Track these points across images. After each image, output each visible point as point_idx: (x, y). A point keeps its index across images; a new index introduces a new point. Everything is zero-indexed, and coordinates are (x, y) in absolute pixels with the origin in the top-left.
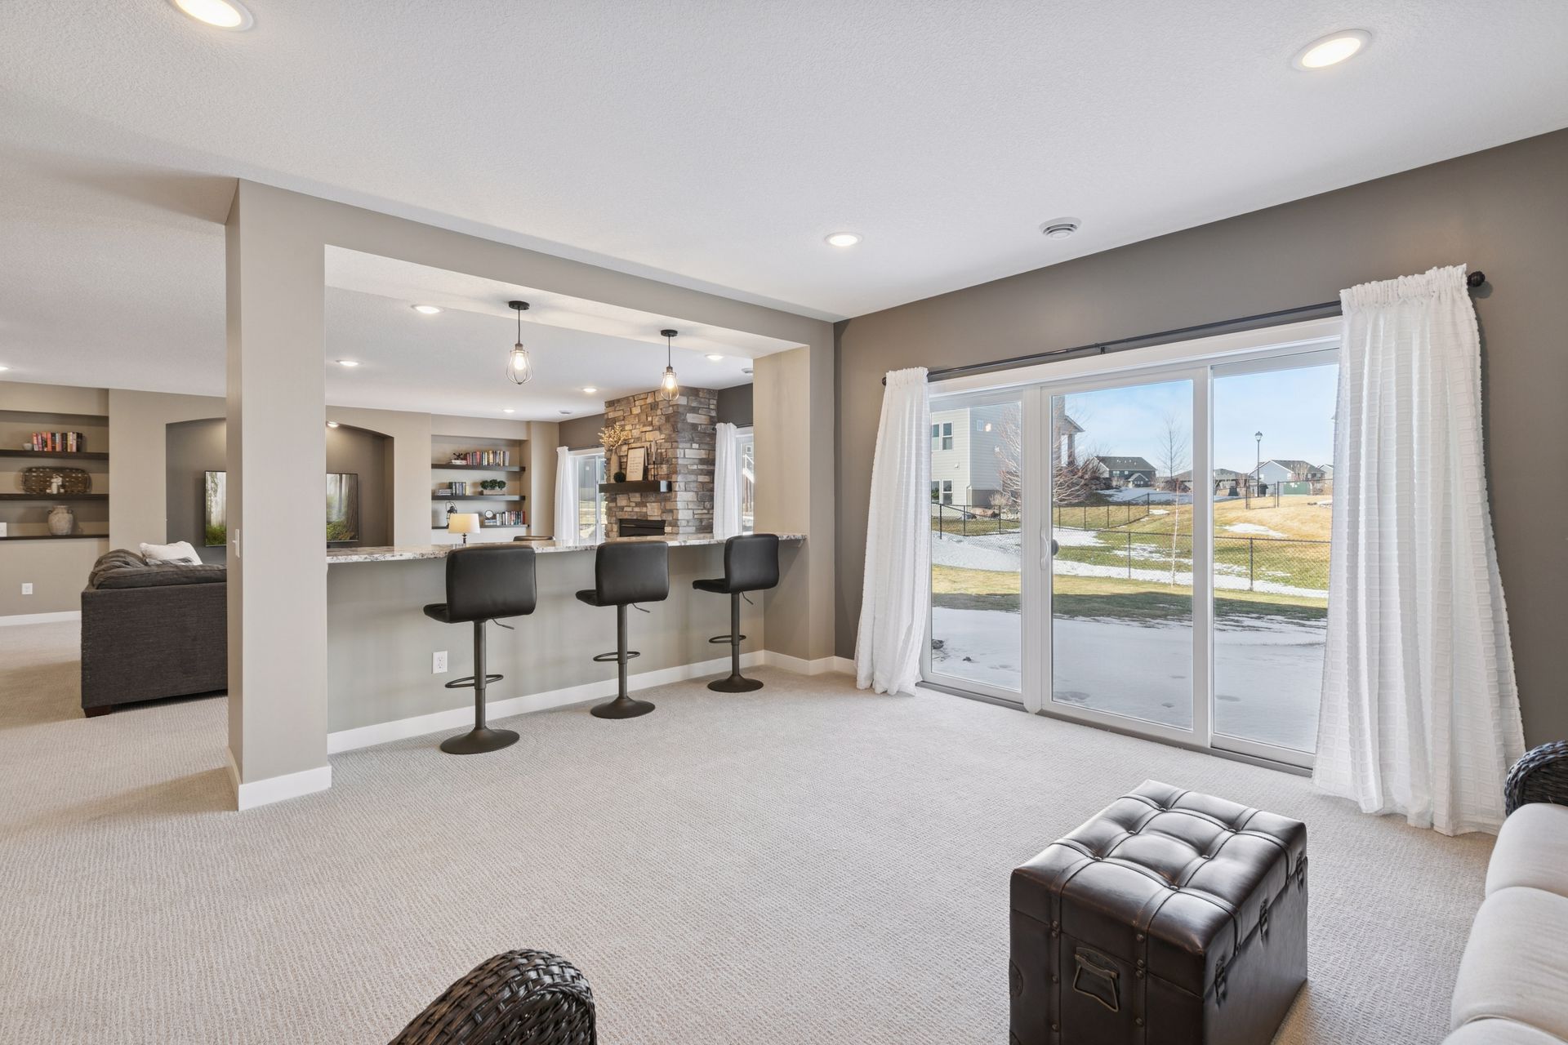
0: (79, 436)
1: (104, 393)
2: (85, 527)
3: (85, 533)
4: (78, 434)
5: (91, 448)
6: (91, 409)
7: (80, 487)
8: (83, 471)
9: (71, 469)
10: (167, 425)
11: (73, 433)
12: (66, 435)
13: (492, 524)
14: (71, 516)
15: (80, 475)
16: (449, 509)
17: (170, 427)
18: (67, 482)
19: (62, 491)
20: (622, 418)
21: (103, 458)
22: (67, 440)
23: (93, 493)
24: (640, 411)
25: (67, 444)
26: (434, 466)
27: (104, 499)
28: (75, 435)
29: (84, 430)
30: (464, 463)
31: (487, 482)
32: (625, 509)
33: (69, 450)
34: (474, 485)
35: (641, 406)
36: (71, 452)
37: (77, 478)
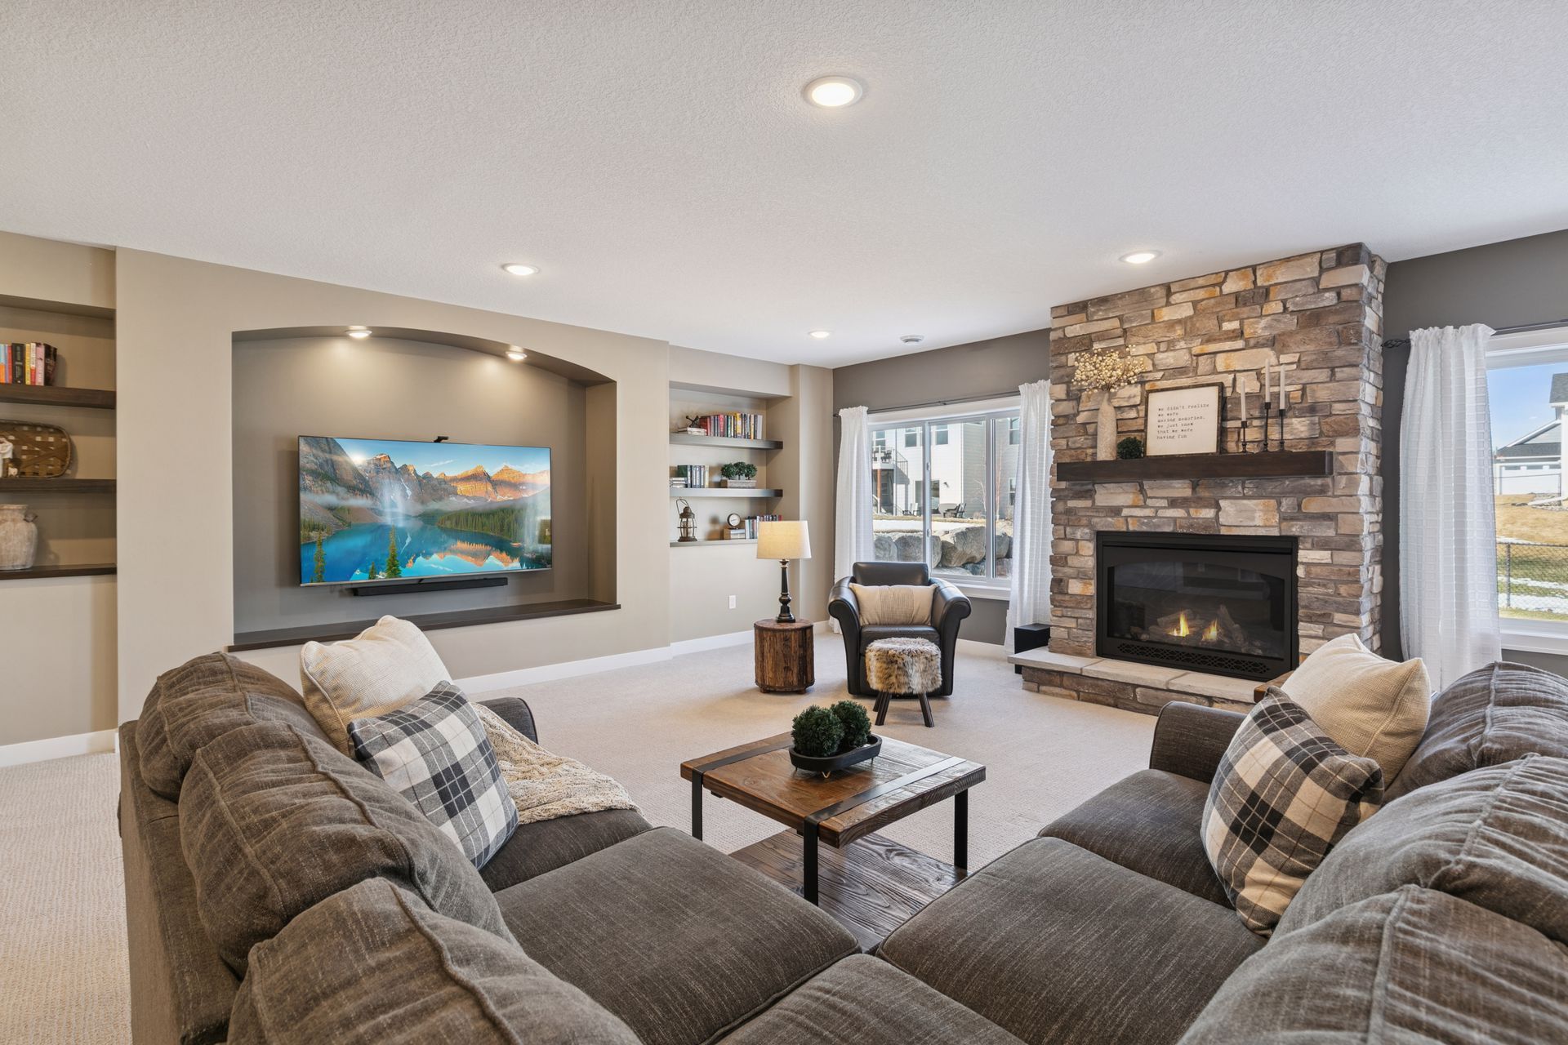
0: (50, 353)
1: (107, 256)
2: (64, 551)
3: (64, 562)
4: (48, 348)
5: (75, 379)
6: (79, 293)
7: (53, 464)
8: (58, 431)
9: (33, 426)
10: (234, 334)
11: (38, 345)
12: (22, 347)
13: (738, 537)
14: (33, 526)
15: (51, 439)
16: (681, 511)
17: (239, 338)
18: (24, 453)
19: (13, 471)
20: (1119, 332)
21: (104, 403)
22: (23, 359)
23: (79, 476)
24: (1190, 312)
25: (23, 368)
27: (105, 491)
28: (42, 350)
29: (59, 341)
31: (731, 466)
32: (1125, 512)
33: (28, 382)
34: (712, 471)
35: (1195, 303)
36: (33, 386)
37: (45, 445)
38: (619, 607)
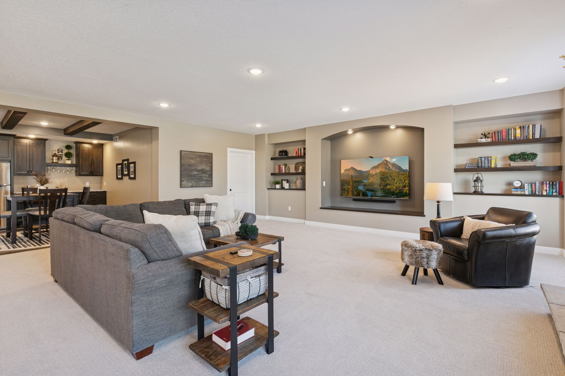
1: (305, 129)
10: (321, 140)
11: (302, 148)
13: (519, 193)
14: (302, 181)
16: (475, 179)
18: (302, 168)
19: (301, 171)
22: (301, 151)
25: (301, 153)
26: (456, 146)
30: (489, 140)
31: (515, 155)
34: (504, 158)
36: (302, 156)
38: (424, 216)
